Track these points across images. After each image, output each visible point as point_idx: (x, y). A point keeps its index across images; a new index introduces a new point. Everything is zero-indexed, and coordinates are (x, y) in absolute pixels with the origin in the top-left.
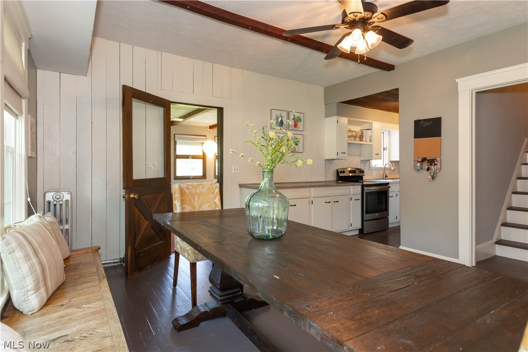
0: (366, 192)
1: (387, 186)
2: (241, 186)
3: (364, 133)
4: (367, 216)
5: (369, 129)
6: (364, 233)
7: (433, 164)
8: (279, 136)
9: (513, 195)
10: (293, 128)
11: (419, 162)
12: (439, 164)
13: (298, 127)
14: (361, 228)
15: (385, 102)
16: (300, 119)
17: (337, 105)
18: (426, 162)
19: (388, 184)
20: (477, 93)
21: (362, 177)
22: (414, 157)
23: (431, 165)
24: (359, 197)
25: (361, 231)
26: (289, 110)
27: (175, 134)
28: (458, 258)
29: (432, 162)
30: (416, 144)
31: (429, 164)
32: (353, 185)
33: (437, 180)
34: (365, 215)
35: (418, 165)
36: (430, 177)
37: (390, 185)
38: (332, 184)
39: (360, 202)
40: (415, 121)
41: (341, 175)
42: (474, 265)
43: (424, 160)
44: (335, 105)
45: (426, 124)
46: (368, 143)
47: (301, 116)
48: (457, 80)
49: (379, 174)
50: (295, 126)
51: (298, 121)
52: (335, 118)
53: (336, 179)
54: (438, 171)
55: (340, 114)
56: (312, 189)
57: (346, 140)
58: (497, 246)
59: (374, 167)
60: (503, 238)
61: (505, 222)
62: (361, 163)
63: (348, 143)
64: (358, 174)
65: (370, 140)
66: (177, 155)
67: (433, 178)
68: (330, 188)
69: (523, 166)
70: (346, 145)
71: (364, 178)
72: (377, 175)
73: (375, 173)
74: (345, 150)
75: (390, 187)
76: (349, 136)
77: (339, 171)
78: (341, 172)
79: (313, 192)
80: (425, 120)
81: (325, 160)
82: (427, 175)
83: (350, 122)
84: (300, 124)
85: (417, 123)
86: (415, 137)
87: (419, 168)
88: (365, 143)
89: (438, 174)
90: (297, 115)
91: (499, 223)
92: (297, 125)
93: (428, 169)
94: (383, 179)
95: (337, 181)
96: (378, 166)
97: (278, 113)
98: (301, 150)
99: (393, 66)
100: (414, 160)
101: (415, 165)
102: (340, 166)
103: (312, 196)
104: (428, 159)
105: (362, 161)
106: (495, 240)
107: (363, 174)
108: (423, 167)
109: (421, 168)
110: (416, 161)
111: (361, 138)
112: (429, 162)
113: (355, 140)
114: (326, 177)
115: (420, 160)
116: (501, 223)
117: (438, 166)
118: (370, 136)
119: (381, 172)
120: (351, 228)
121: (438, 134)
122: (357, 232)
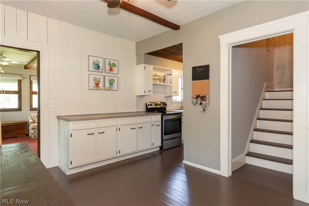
0: (165, 120)
1: (180, 115)
2: (59, 118)
3: (166, 77)
4: (165, 137)
5: (169, 75)
6: (163, 149)
7: (204, 100)
8: (96, 78)
9: (258, 121)
10: (109, 71)
11: (195, 98)
12: (208, 100)
13: (114, 71)
14: (161, 146)
15: (178, 55)
16: (115, 65)
17: (144, 56)
18: (200, 98)
19: (181, 113)
20: (233, 47)
21: (166, 108)
22: (192, 95)
23: (203, 100)
24: (160, 123)
25: (161, 148)
26: (104, 57)
27: (30, 76)
28: (220, 170)
29: (203, 98)
30: (193, 85)
31: (201, 100)
32: (154, 115)
33: (207, 111)
34: (164, 136)
35: (194, 100)
36: (202, 110)
37: (182, 114)
38: (142, 114)
39: (160, 127)
40: (192, 67)
41: (149, 107)
42: (230, 175)
43: (198, 96)
44: (143, 55)
45: (199, 70)
46: (169, 84)
47: (116, 63)
48: (219, 37)
49: (178, 105)
50: (111, 70)
51: (113, 66)
52: (142, 66)
53: (145, 110)
54: (207, 105)
55: (146, 62)
56: (119, 119)
57: (152, 82)
58: (247, 157)
59: (175, 101)
60: (251, 150)
61: (253, 139)
62: (165, 98)
63: (153, 84)
64: (162, 106)
65: (171, 82)
66: (32, 92)
67: (204, 110)
68: (136, 117)
69: (264, 101)
70: (151, 85)
71: (167, 109)
72: (176, 107)
73: (175, 105)
74: (151, 89)
75: (182, 115)
76: (154, 79)
77: (148, 104)
78: (149, 105)
79: (121, 121)
80: (199, 67)
81: (137, 96)
82: (200, 108)
83: (154, 69)
84: (115, 69)
85: (194, 69)
86: (193, 80)
87: (195, 103)
88: (166, 84)
89: (207, 107)
90: (112, 62)
91: (249, 140)
92: (112, 70)
93: (201, 104)
94: (180, 110)
95: (146, 111)
96: (177, 100)
97: (95, 59)
98: (115, 88)
99: (179, 26)
100: (192, 97)
101: (192, 101)
102: (148, 101)
103: (120, 124)
104: (201, 96)
105: (166, 97)
106: (245, 153)
107: (166, 106)
108: (198, 102)
109: (197, 103)
110: (193, 97)
111: (164, 80)
112: (201, 98)
113: (160, 82)
114: (137, 109)
115: (195, 97)
116: (250, 141)
117: (207, 101)
118: (171, 79)
119: (180, 104)
120: (153, 147)
121: (208, 78)
122: (158, 149)
